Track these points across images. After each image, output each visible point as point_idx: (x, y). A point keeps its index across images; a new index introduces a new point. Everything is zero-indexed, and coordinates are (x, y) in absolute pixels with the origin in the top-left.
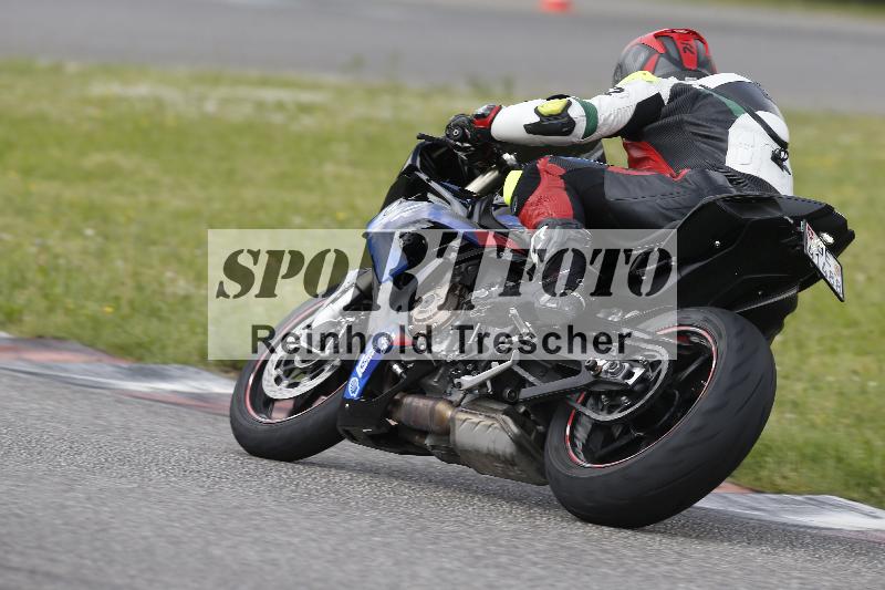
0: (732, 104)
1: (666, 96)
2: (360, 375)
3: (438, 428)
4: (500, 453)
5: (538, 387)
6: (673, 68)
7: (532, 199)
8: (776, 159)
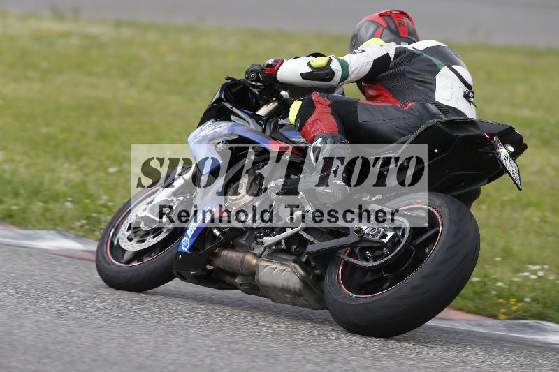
0: (436, 61)
1: (392, 55)
2: (190, 236)
3: (246, 271)
4: (292, 288)
5: (316, 245)
6: (393, 36)
7: (310, 120)
8: (466, 96)
